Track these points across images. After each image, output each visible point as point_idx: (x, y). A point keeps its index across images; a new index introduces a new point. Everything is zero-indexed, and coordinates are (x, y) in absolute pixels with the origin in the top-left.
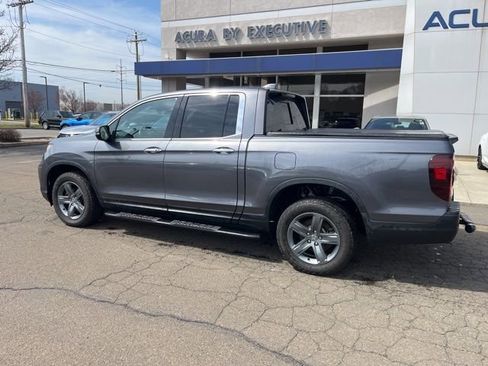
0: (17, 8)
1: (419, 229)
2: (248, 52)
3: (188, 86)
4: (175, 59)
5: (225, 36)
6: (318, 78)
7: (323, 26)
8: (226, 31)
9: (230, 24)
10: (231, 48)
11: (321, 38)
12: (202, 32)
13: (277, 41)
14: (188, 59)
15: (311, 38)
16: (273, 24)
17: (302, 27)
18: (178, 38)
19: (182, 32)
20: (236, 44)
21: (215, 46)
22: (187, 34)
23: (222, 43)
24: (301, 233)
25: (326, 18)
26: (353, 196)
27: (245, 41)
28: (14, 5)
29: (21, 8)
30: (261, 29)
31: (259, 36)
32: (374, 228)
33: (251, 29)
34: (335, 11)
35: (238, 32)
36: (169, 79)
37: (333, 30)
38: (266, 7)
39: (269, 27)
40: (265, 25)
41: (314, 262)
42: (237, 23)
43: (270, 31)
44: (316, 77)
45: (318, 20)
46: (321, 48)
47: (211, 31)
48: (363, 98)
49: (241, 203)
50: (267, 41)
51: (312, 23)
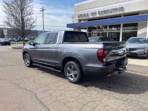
0: (42, 11)
1: (96, 71)
2: (99, 19)
3: (81, 30)
4: (78, 22)
5: (92, 15)
6: (122, 25)
7: (122, 9)
8: (92, 13)
9: (93, 11)
10: (94, 18)
11: (121, 12)
12: (85, 14)
13: (107, 15)
14: (82, 22)
15: (118, 13)
16: (106, 10)
17: (115, 10)
18: (79, 17)
19: (80, 14)
20: (95, 17)
21: (89, 18)
22: (81, 15)
23: (91, 17)
24: (70, 71)
25: (123, 6)
26: (79, 60)
27: (97, 16)
28: (41, 11)
29: (43, 11)
30: (102, 12)
31: (102, 14)
32: (84, 70)
33: (99, 12)
34: (126, 4)
35: (95, 13)
36: (76, 28)
37: (126, 10)
38: (104, 5)
39: (105, 11)
40: (103, 10)
41: (72, 79)
42: (95, 10)
43: (105, 12)
44: (121, 25)
45: (120, 7)
46: (123, 16)
47: (87, 13)
48: (137, 31)
49: (57, 62)
50: (104, 15)
51: (118, 8)
